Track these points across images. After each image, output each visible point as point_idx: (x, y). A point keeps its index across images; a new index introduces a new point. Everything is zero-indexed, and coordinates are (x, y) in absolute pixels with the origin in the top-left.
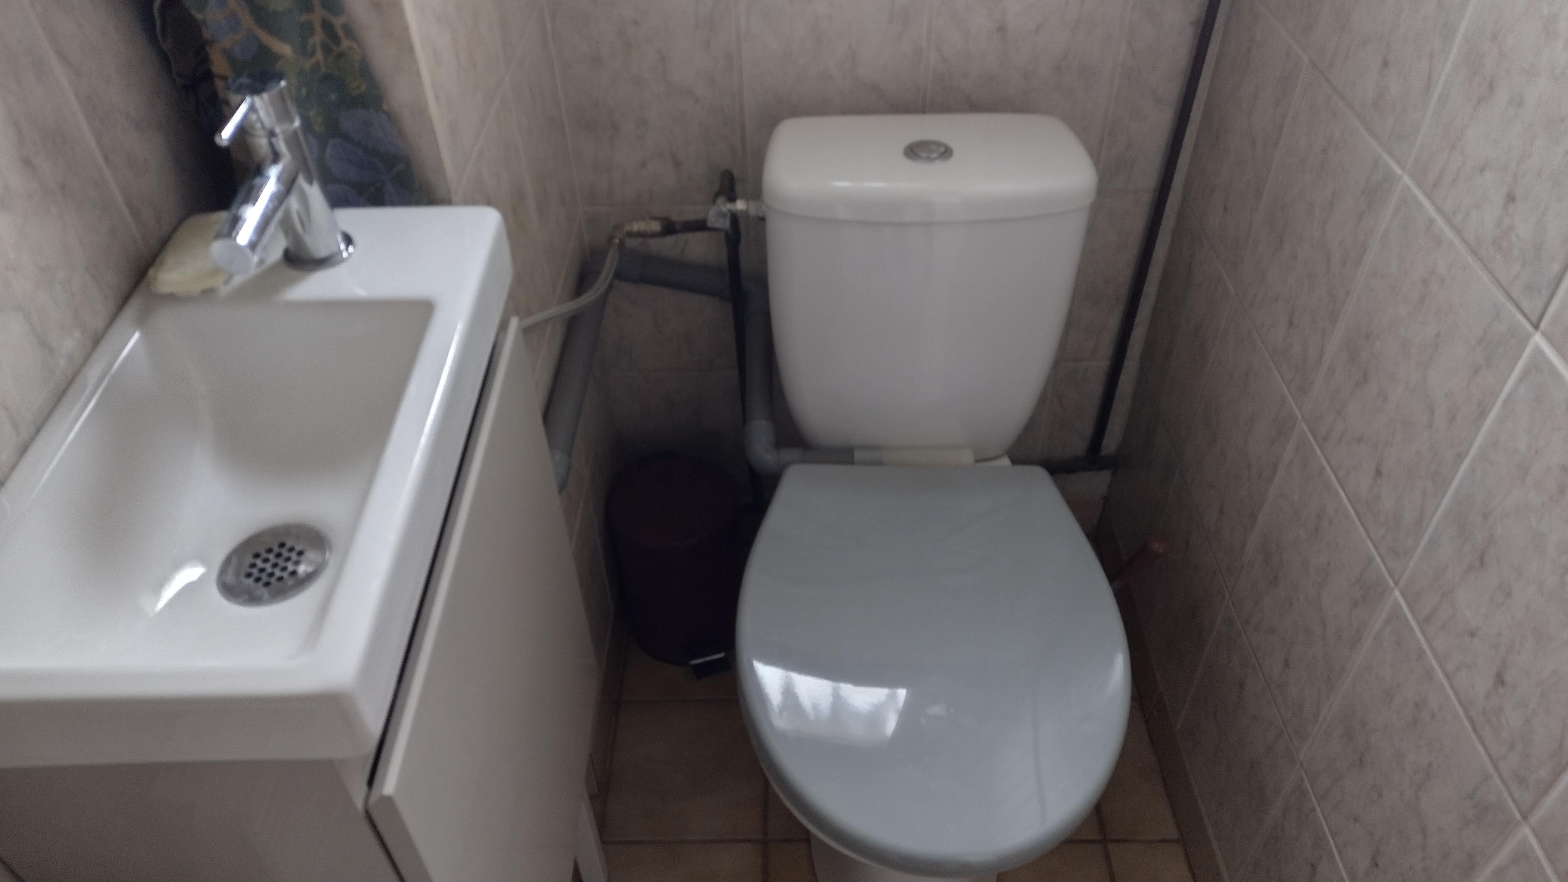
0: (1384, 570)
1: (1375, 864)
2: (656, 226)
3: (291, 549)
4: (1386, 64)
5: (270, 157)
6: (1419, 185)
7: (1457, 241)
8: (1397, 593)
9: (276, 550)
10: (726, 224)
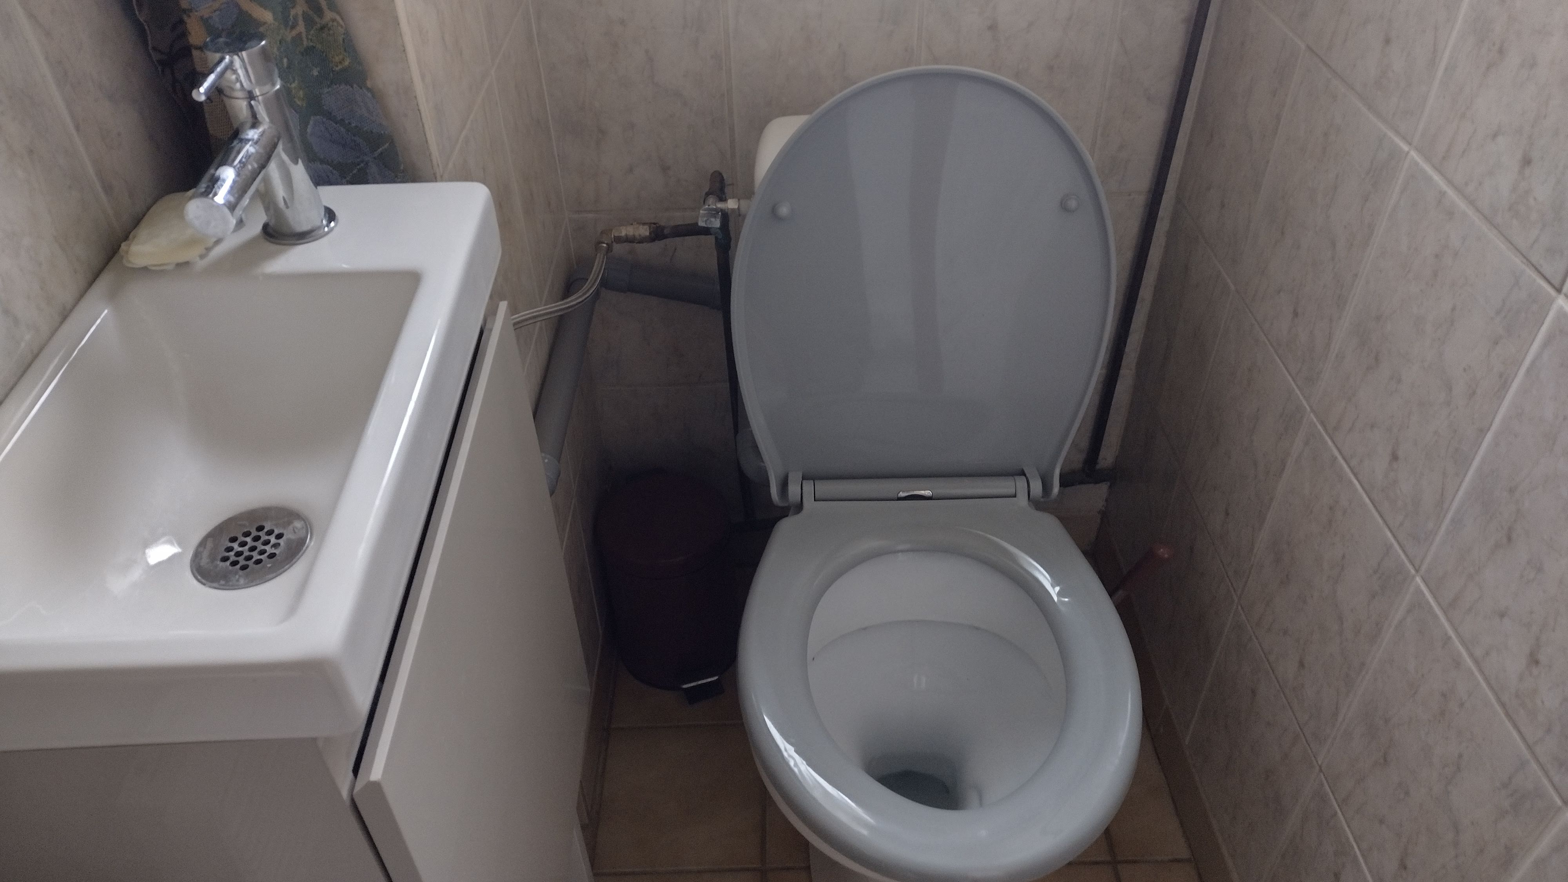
0: (1403, 556)
1: (1403, 866)
2: (644, 231)
3: (270, 533)
4: (1387, 41)
5: (250, 121)
6: (1428, 159)
7: (1470, 212)
8: (1418, 580)
9: (254, 533)
10: (716, 223)
